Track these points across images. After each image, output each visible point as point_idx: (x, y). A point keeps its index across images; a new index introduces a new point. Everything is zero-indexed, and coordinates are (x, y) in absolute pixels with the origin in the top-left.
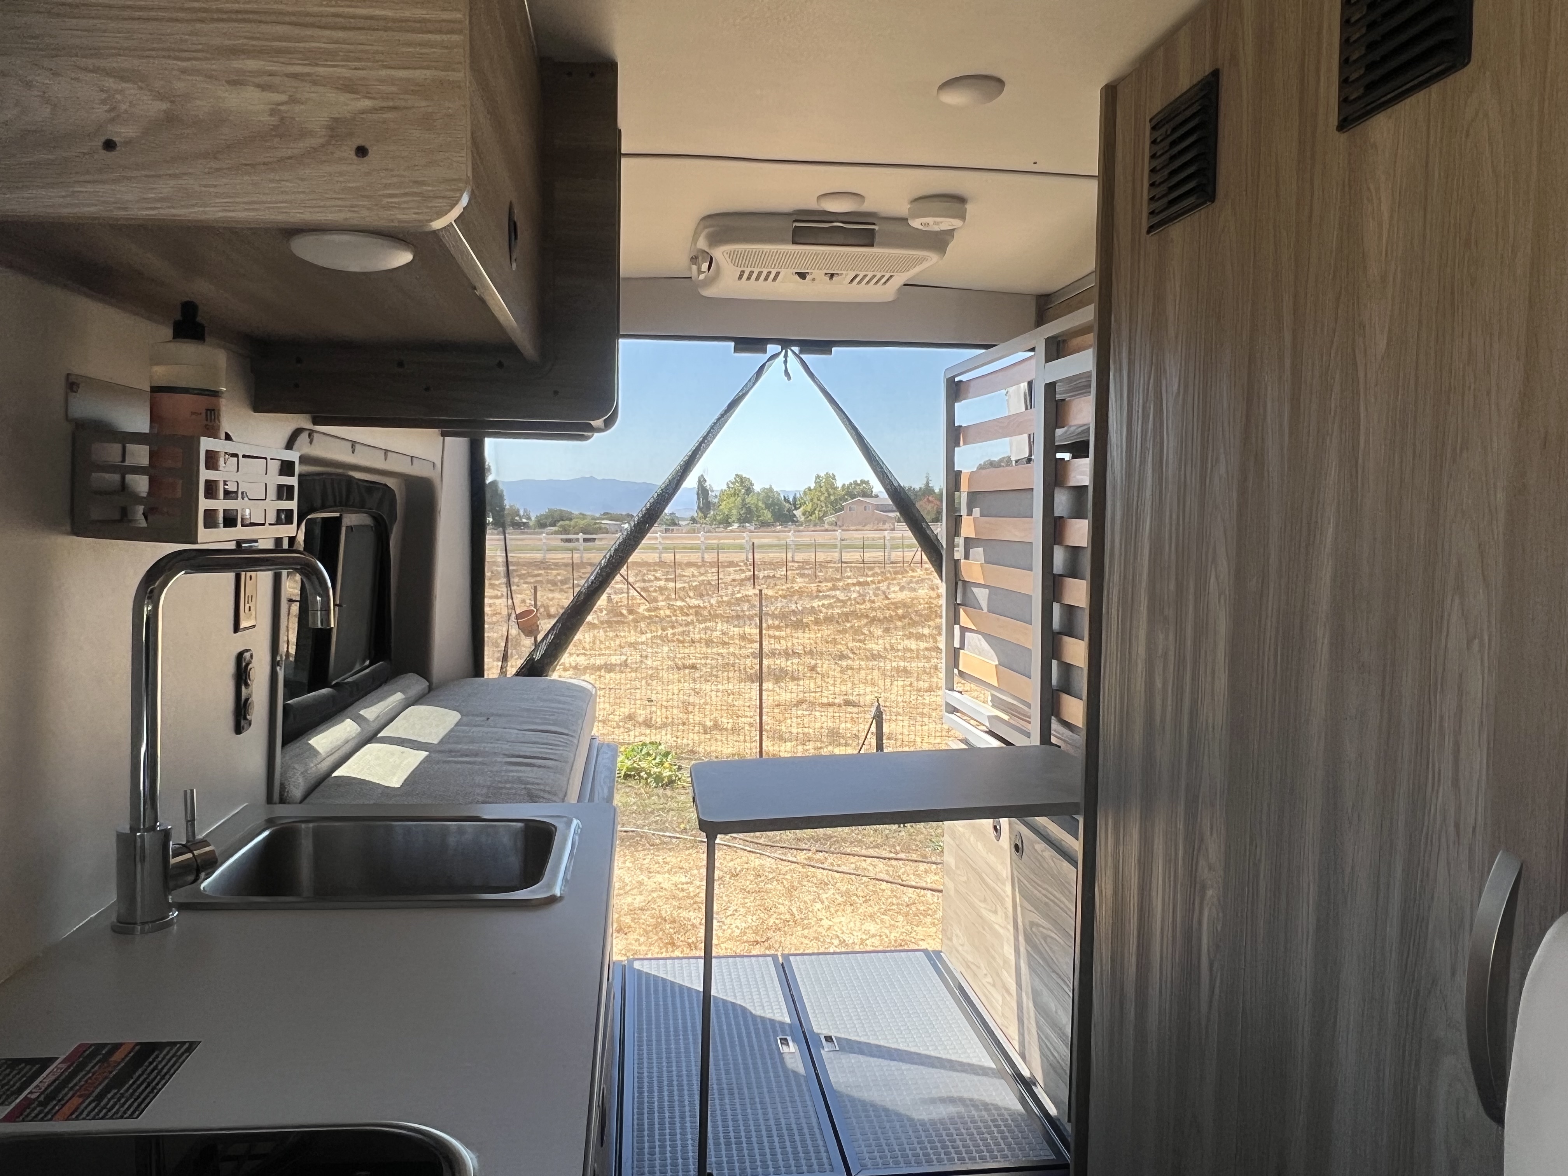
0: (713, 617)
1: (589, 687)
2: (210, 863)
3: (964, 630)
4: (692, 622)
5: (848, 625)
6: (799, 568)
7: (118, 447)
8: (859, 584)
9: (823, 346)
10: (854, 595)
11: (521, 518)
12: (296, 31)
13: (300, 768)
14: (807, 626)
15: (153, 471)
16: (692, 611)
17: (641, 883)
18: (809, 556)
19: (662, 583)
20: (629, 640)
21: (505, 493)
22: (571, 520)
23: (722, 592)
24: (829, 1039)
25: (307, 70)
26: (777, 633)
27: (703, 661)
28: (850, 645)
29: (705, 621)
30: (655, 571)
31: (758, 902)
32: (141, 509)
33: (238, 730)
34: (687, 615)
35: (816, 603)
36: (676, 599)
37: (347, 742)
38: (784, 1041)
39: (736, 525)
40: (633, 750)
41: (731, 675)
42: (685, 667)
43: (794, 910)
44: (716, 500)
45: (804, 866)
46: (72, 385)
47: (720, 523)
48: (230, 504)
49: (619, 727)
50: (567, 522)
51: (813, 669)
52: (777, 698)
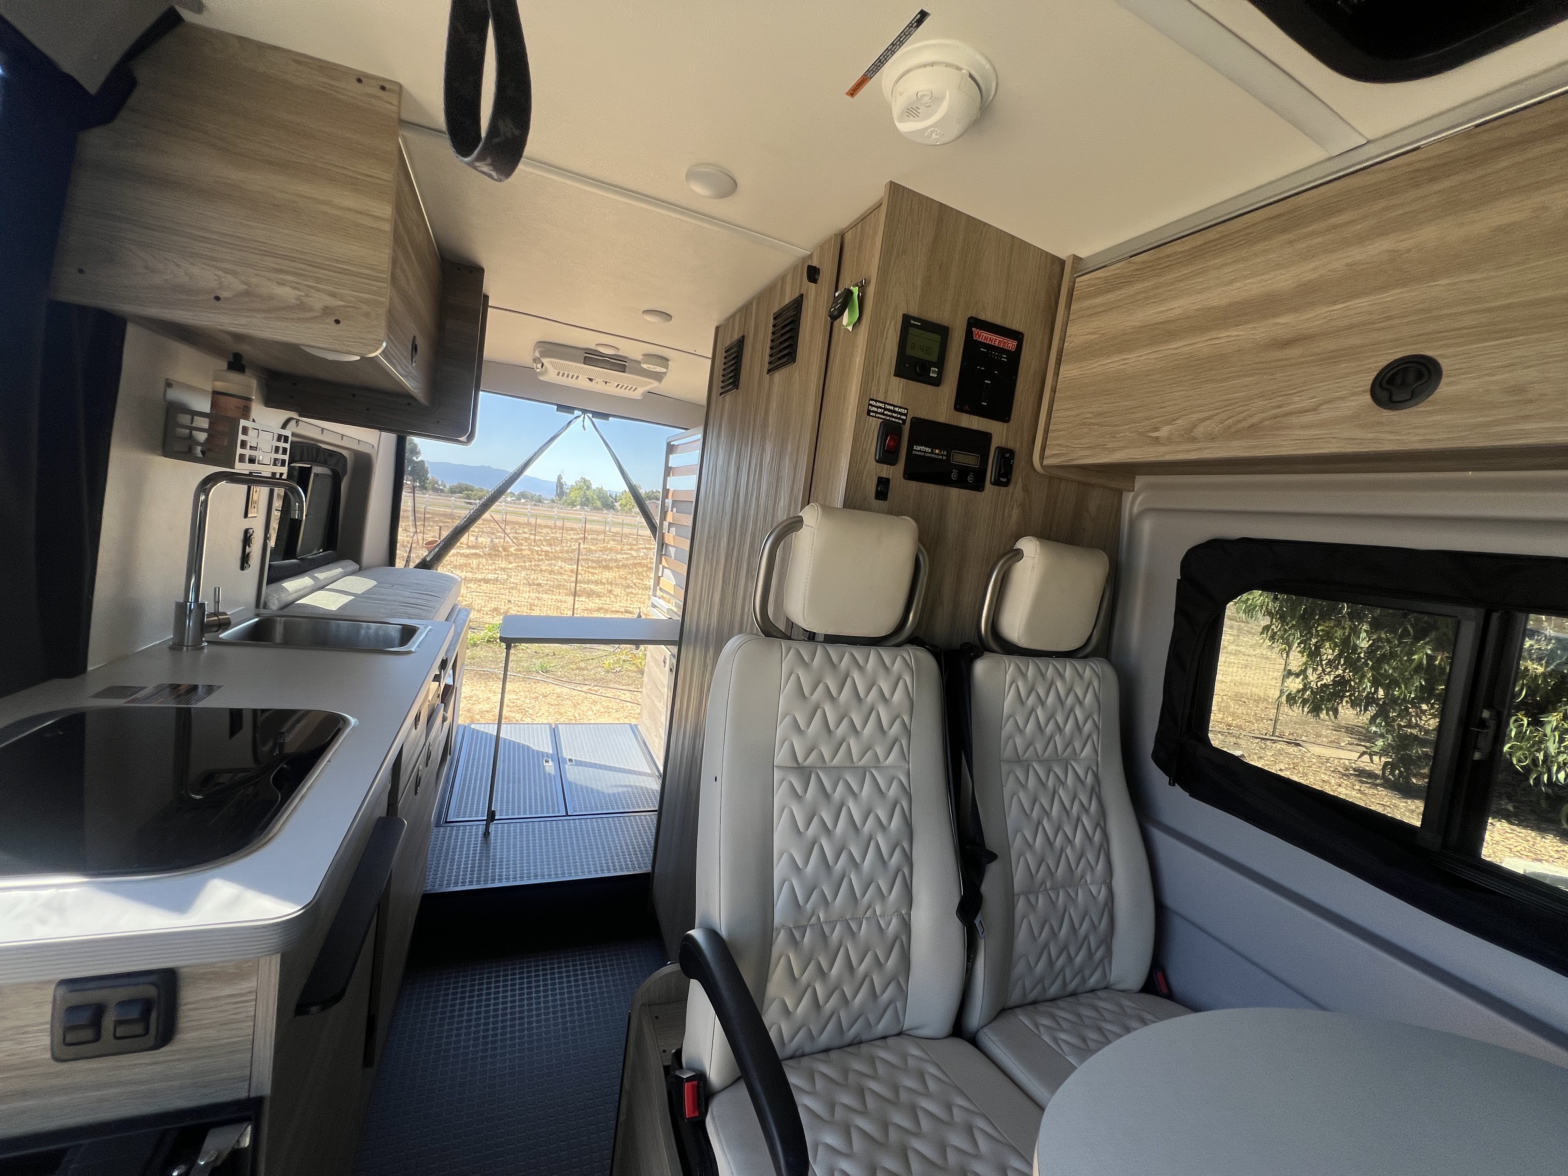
0: (556, 558)
1: (457, 577)
2: (225, 625)
3: (664, 567)
4: (542, 560)
5: (635, 570)
6: (613, 536)
7: (189, 417)
8: (646, 548)
9: (605, 416)
10: (642, 554)
11: (439, 486)
12: (310, 268)
13: (276, 596)
14: (612, 568)
15: (210, 431)
16: (543, 553)
17: (488, 698)
18: (619, 529)
19: (527, 536)
20: (501, 566)
21: (429, 469)
22: (472, 491)
23: (564, 545)
24: (570, 760)
25: (315, 285)
26: (594, 571)
27: (545, 582)
28: (634, 581)
29: (551, 560)
30: (524, 528)
31: (556, 710)
32: (199, 448)
33: (242, 568)
34: (541, 555)
35: (619, 556)
36: (534, 546)
37: (305, 588)
38: (547, 761)
39: (579, 507)
40: (493, 627)
41: (561, 591)
42: (534, 584)
43: (576, 715)
44: (568, 491)
45: (586, 693)
46: (169, 384)
47: (569, 504)
48: (253, 453)
49: (487, 614)
50: (470, 492)
51: (610, 592)
52: (587, 606)
